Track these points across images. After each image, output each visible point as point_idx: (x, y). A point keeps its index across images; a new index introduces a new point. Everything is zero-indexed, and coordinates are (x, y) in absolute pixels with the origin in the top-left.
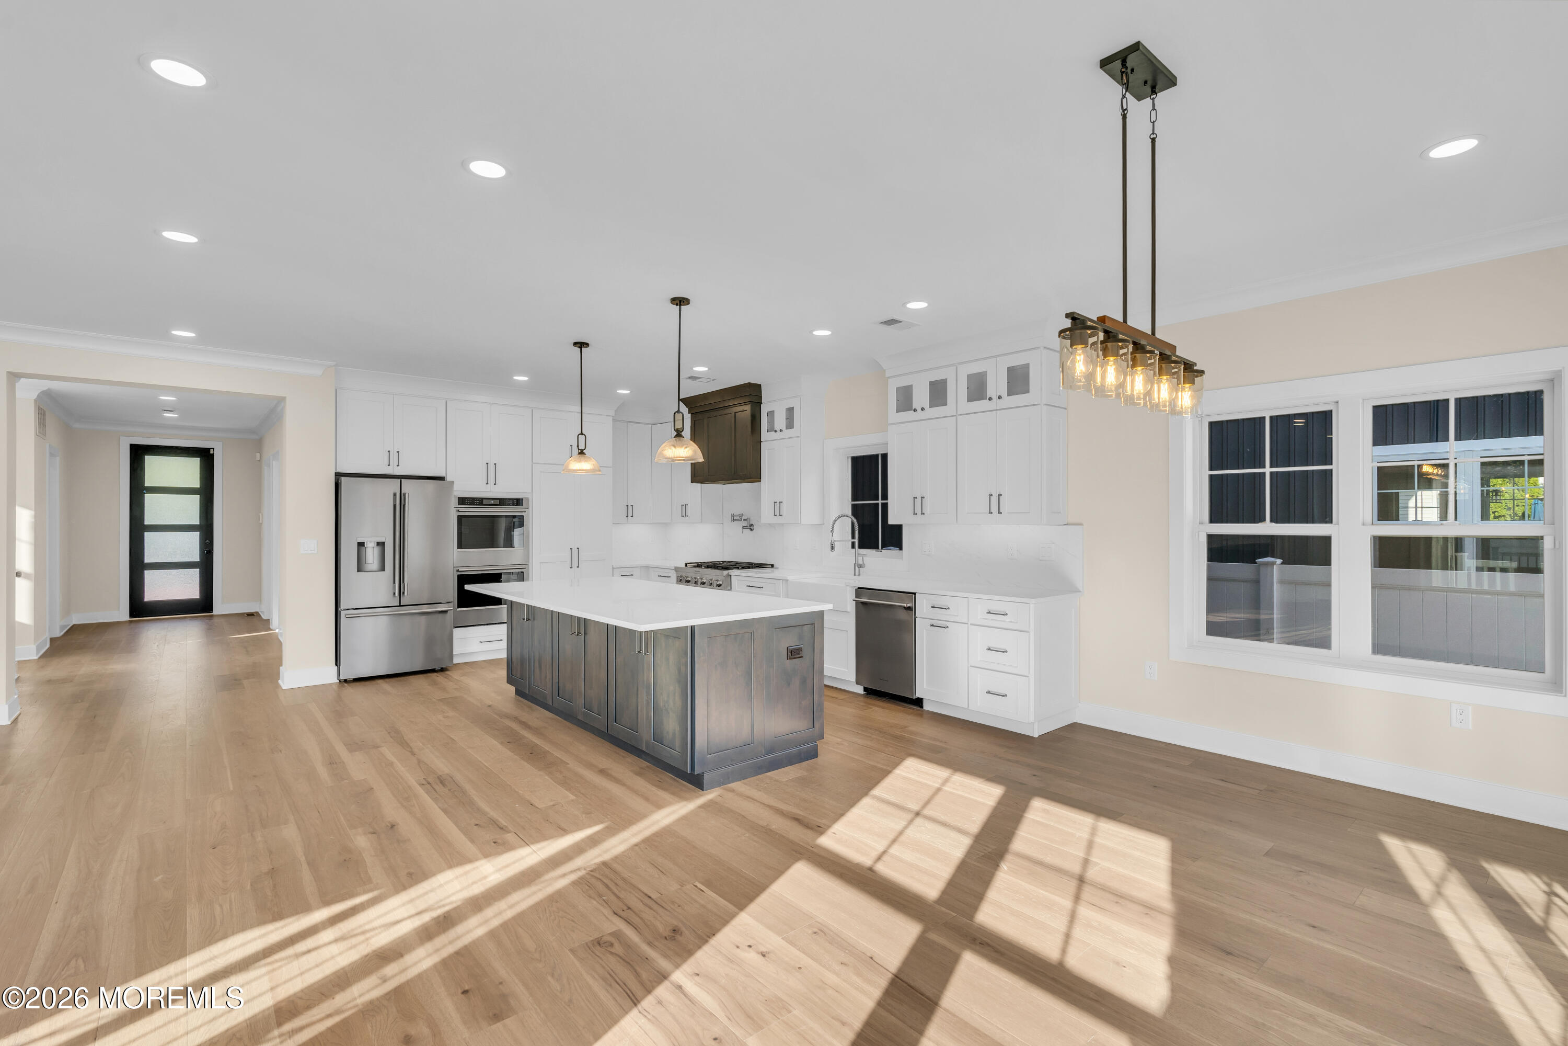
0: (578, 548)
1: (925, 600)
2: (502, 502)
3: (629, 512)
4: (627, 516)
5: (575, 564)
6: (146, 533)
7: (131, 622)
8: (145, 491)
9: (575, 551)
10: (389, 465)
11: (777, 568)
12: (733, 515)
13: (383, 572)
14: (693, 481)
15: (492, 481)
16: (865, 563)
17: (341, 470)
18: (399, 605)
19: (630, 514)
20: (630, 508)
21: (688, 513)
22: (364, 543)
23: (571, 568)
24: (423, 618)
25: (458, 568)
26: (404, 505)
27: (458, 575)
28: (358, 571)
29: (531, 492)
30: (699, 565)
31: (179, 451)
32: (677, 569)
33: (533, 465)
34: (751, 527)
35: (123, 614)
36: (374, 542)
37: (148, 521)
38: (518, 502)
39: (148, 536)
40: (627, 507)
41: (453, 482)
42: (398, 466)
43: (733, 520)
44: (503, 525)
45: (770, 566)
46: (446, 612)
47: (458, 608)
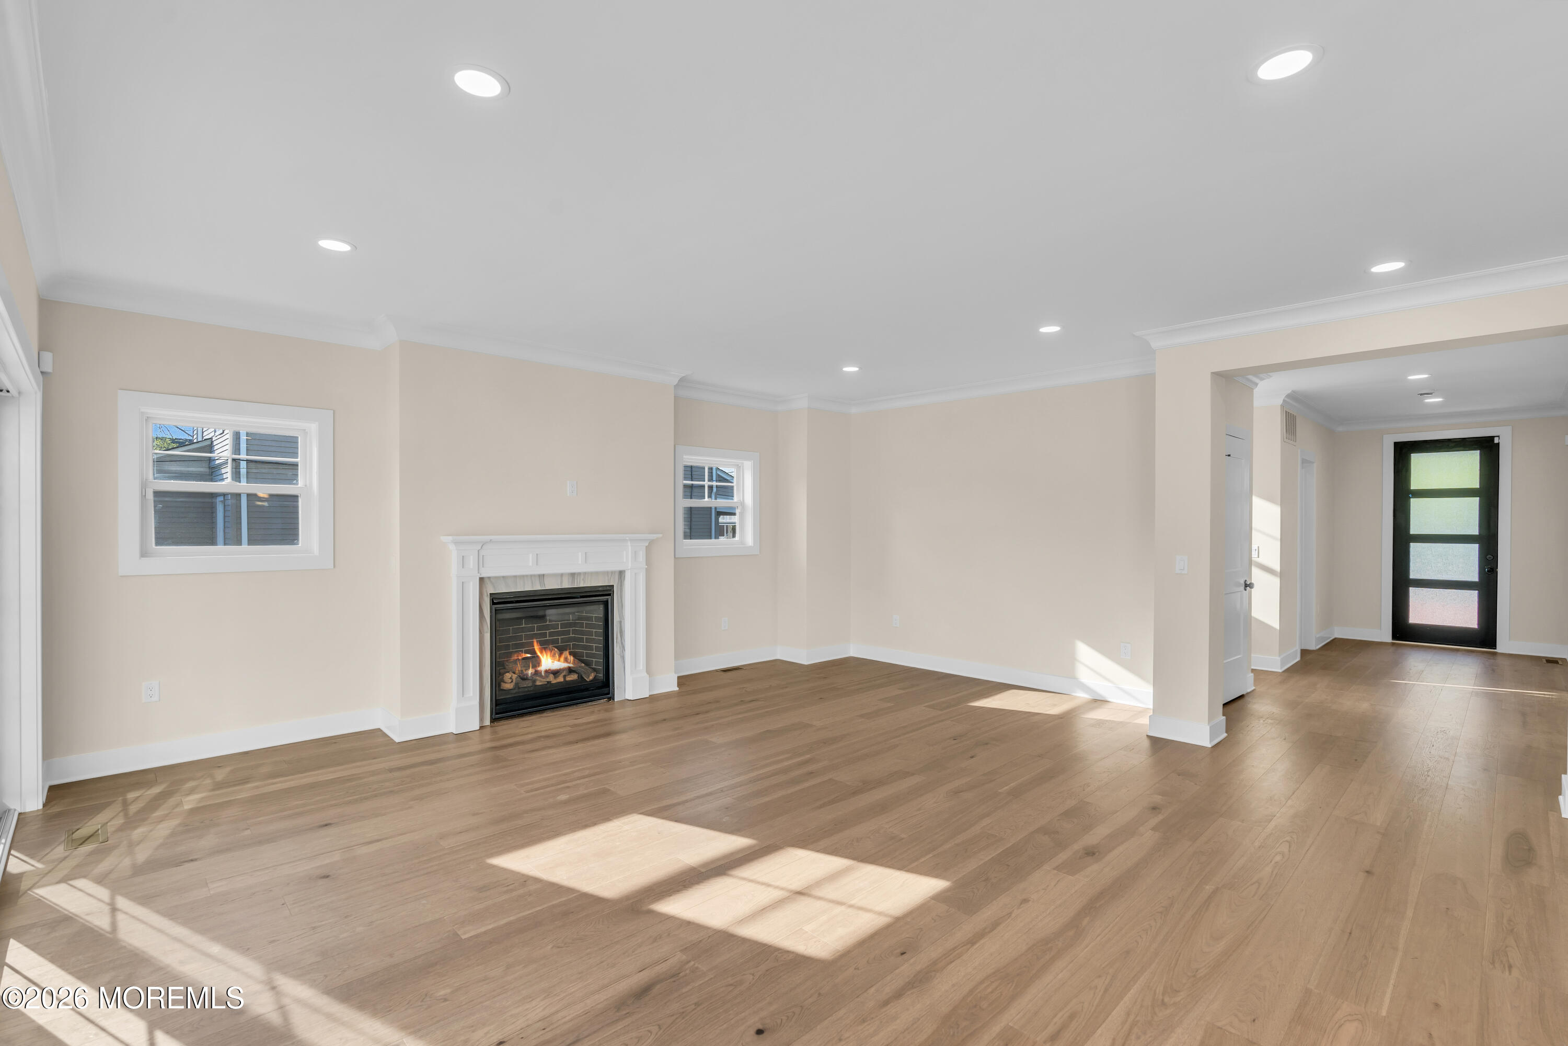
6: (1411, 544)
7: (1393, 644)
8: (1410, 496)
31: (1453, 445)
35: (1384, 633)
37: (1414, 530)
39: (1414, 548)
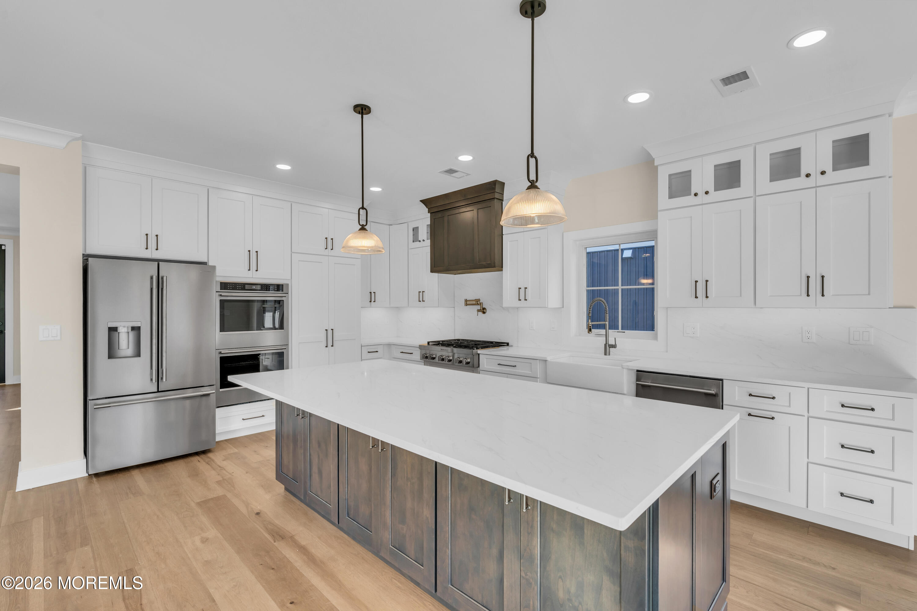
0: (332, 330)
1: (737, 388)
2: (266, 287)
3: (372, 297)
4: (371, 302)
5: (330, 344)
9: (330, 332)
10: (147, 249)
11: (512, 346)
12: (466, 301)
13: (139, 358)
14: (432, 271)
15: (253, 267)
16: (616, 343)
17: (89, 252)
18: (156, 391)
19: (373, 300)
20: (373, 294)
21: (425, 299)
22: (117, 328)
23: (327, 347)
24: (188, 402)
25: (221, 351)
26: (162, 289)
27: (221, 357)
28: (109, 358)
29: (290, 278)
30: (438, 343)
32: (421, 347)
33: (292, 254)
34: (483, 311)
36: (128, 327)
38: (279, 288)
40: (370, 294)
41: (214, 267)
42: (157, 249)
43: (466, 305)
44: (256, 308)
45: (506, 344)
46: (208, 395)
47: (221, 388)
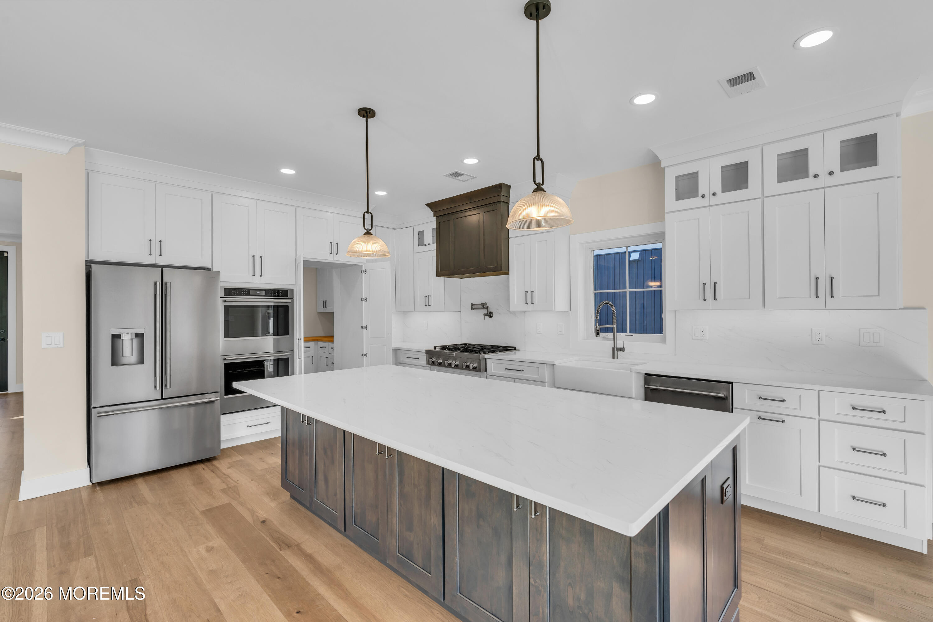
1: (746, 391)
2: (270, 293)
10: (150, 254)
11: (519, 350)
12: (472, 305)
13: (143, 365)
14: (438, 275)
15: (258, 272)
16: (625, 347)
17: (92, 258)
18: (161, 398)
21: (432, 303)
22: (120, 335)
24: (192, 409)
25: (225, 357)
26: (166, 295)
27: (225, 364)
28: (112, 365)
29: (295, 283)
30: (445, 348)
32: (427, 352)
34: (490, 315)
36: (131, 334)
38: (284, 294)
41: (218, 273)
42: (161, 255)
43: (473, 310)
45: (513, 349)
46: (212, 402)
47: (225, 395)
